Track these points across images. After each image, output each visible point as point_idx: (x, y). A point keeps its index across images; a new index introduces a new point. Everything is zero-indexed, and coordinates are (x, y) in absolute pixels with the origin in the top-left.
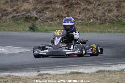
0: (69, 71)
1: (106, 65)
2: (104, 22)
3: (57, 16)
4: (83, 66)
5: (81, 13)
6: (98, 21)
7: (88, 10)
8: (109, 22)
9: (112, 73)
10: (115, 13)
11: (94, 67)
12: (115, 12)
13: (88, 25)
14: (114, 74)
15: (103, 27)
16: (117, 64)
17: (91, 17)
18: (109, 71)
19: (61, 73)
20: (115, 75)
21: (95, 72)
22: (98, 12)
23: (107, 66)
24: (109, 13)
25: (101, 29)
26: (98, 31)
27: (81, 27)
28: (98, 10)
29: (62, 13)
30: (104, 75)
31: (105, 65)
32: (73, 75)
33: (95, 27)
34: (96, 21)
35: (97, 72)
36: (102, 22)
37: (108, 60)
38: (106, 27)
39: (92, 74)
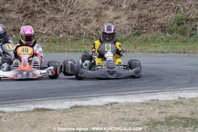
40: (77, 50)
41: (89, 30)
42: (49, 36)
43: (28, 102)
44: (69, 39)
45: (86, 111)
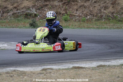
0: (71, 66)
2: (100, 19)
4: (84, 61)
5: (79, 10)
6: (95, 18)
7: (84, 7)
8: (105, 19)
9: (112, 68)
10: (110, 10)
11: (94, 62)
12: (111, 9)
13: (85, 21)
14: (114, 69)
15: (100, 23)
17: (88, 13)
18: (108, 66)
19: (64, 68)
20: (115, 70)
21: (95, 67)
22: (94, 9)
23: (107, 61)
24: (105, 10)
25: (97, 25)
26: (95, 26)
27: (79, 23)
28: (95, 7)
29: (60, 10)
30: (104, 69)
31: (105, 60)
32: (75, 70)
33: (92, 23)
34: (93, 18)
35: (98, 67)
36: (98, 18)
38: (102, 23)
39: (93, 69)
40: (99, 27)
41: (108, 13)
42: (80, 17)
43: (68, 62)
44: (94, 20)
45: (108, 69)
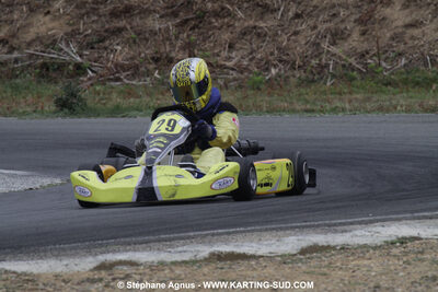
0: (204, 251)
1: (331, 228)
2: (316, 77)
3: (153, 58)
4: (253, 231)
5: (238, 45)
6: (297, 74)
7: (259, 35)
8: (334, 76)
9: (353, 254)
10: (354, 44)
11: (290, 235)
12: (355, 41)
13: (263, 87)
14: (363, 258)
15: (315, 94)
16: (371, 222)
17: (271, 58)
18: (343, 248)
19: (178, 258)
20: (366, 262)
21: (295, 252)
22: (295, 41)
23: (336, 232)
24: (334, 43)
25: (307, 102)
26: (299, 106)
27: (239, 94)
28: (296, 33)
29: (168, 49)
30: (326, 261)
31: (329, 226)
32: (220, 265)
33: (286, 94)
34: (289, 73)
35: (303, 252)
36: (311, 77)
37: (338, 207)
38: (324, 93)
39: (286, 259)
40: (314, 107)
41: (344, 57)
42: (242, 73)
43: (194, 237)
44: (293, 81)
45: (338, 259)
